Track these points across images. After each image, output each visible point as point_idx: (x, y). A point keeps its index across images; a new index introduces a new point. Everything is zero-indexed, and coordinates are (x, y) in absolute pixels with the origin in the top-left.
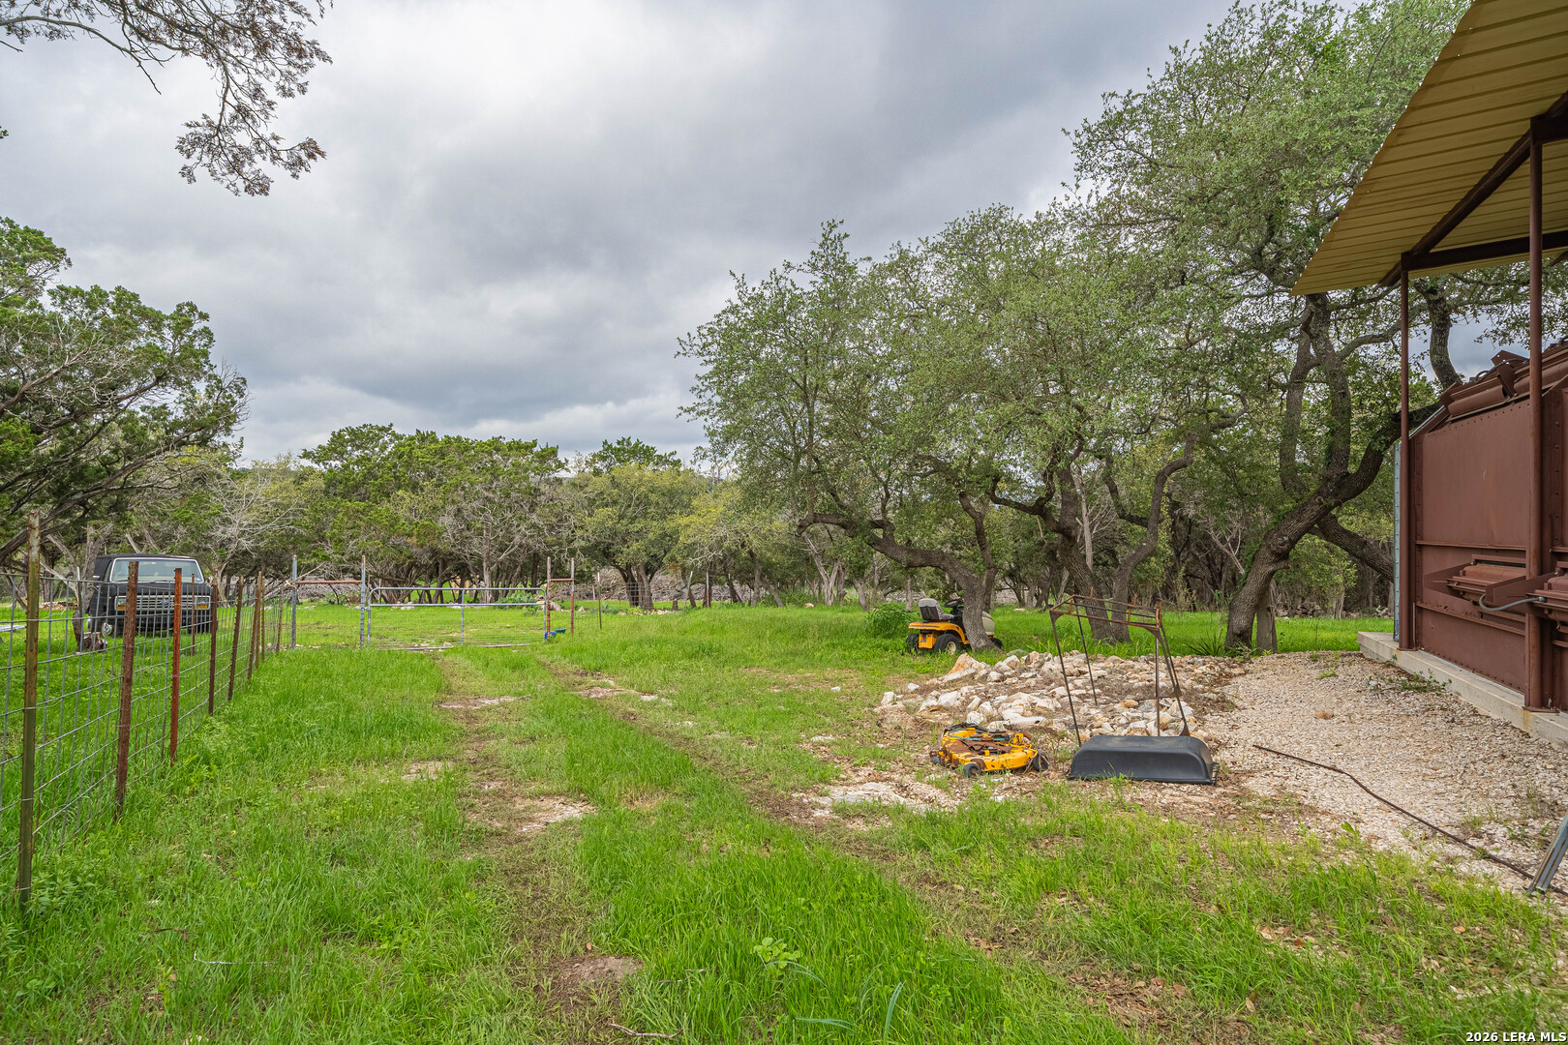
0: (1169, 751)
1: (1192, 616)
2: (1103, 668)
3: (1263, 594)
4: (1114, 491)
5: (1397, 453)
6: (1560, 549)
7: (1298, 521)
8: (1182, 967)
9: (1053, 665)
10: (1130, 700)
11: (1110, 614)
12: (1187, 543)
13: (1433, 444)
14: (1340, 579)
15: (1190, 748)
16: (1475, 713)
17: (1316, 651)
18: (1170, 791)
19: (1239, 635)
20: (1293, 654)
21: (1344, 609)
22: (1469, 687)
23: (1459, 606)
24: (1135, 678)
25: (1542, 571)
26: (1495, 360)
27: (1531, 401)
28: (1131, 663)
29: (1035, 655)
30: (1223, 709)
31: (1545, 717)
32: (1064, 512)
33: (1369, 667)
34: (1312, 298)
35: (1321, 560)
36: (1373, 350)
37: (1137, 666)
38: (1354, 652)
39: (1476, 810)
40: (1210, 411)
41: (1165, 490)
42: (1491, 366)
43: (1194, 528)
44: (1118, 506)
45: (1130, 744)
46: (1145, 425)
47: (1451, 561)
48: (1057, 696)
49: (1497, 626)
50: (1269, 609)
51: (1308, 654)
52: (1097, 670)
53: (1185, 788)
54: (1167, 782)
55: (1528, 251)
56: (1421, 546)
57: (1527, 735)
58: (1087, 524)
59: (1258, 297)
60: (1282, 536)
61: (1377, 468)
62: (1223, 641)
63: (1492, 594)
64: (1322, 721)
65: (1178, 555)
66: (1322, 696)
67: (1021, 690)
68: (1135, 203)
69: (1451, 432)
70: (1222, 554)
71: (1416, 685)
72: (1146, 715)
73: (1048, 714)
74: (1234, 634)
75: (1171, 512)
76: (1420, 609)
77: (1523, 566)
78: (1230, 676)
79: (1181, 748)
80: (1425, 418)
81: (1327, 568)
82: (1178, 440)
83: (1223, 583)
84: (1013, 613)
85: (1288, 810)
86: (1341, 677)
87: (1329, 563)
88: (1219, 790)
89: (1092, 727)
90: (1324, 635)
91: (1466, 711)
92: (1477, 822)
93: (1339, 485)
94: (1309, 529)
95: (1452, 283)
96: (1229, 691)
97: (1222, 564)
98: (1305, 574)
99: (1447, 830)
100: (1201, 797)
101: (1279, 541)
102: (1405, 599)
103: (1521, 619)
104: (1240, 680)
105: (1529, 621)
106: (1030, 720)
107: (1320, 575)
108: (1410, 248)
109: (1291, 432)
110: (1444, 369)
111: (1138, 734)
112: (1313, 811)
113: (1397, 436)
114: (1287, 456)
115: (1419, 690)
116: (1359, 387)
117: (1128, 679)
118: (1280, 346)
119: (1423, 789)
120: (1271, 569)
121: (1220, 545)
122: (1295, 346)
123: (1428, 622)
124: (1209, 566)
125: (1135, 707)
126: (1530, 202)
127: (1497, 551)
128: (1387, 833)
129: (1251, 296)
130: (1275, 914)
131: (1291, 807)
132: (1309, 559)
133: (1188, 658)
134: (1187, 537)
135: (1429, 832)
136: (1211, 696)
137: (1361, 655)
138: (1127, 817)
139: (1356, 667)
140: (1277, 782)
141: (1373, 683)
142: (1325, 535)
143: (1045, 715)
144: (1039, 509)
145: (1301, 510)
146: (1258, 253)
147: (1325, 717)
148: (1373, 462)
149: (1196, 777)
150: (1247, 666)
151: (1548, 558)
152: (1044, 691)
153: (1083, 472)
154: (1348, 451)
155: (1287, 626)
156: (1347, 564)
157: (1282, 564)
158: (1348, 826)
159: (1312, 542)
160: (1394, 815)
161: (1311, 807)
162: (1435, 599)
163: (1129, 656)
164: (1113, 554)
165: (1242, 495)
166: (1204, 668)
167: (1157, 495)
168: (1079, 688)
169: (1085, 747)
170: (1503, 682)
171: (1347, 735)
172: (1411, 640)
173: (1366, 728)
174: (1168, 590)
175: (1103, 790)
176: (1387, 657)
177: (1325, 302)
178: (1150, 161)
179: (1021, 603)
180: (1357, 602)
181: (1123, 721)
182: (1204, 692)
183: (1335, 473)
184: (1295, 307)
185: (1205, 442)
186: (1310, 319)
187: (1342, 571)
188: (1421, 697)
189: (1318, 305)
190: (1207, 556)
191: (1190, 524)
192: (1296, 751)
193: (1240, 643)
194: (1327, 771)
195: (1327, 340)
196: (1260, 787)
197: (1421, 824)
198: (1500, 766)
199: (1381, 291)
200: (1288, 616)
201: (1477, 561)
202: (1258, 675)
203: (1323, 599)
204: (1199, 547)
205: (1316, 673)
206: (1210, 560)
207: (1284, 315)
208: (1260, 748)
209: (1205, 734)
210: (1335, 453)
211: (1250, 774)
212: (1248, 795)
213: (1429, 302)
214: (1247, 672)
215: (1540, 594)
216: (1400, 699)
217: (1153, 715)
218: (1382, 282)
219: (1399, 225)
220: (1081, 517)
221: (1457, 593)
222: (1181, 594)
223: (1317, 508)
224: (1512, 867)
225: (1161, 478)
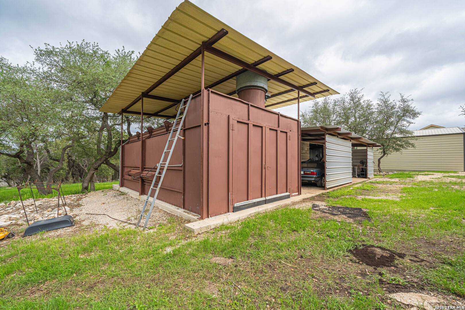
0: (60, 220)
1: (74, 184)
2: (41, 202)
3: (91, 178)
4: (48, 152)
5: (120, 148)
6: (145, 167)
7: (100, 161)
8: (56, 275)
9: (19, 204)
10: (50, 209)
11: (45, 187)
12: (73, 166)
13: (127, 147)
14: (110, 173)
15: (67, 218)
16: (132, 197)
17: (103, 189)
18: (60, 231)
19: (85, 188)
20: (98, 191)
21: (112, 180)
22: (131, 193)
23: (130, 178)
24: (52, 203)
25: (142, 171)
26: (136, 133)
27: (141, 142)
28: (51, 199)
29: (13, 202)
30: (78, 207)
31: (142, 196)
32: (28, 157)
33: (114, 191)
34: (104, 113)
35: (107, 170)
36: (117, 126)
37: (54, 200)
38: (111, 189)
39: (129, 216)
40: (79, 134)
41: (66, 152)
42: (136, 134)
43: (75, 162)
44: (50, 156)
45: (47, 221)
46: (59, 135)
47: (129, 169)
48: (21, 213)
49: (136, 181)
50: (93, 181)
51: (101, 190)
52: (38, 203)
53: (65, 229)
54: (59, 229)
55: (141, 114)
56: (124, 166)
57: (139, 200)
58: (38, 161)
59: (92, 109)
60: (96, 164)
61: (117, 151)
62: (81, 190)
63: (134, 175)
64: (103, 205)
65: (70, 169)
66: (103, 199)
67: (5, 214)
68: (57, 76)
69: (130, 145)
70: (83, 169)
71: (123, 194)
72: (55, 212)
73: (17, 219)
74: (84, 188)
75: (68, 158)
76: (124, 179)
77: (139, 170)
78: (81, 198)
79: (64, 219)
80: (126, 142)
81: (108, 171)
82: (70, 140)
83: (83, 176)
84: (5, 189)
85: (92, 227)
86: (108, 194)
87: (108, 170)
88: (74, 227)
89: (35, 219)
90: (107, 186)
91: (131, 197)
92: (130, 218)
93: (109, 154)
94: (103, 163)
95: (131, 117)
96: (80, 202)
97: (83, 171)
98: (103, 173)
99: (124, 221)
100: (69, 230)
101: (96, 166)
102: (121, 177)
103: (138, 179)
104: (84, 199)
105: (140, 179)
106: (9, 223)
107: (107, 173)
108: (123, 108)
109: (99, 142)
110: (129, 133)
111: (51, 218)
112: (98, 225)
113: (121, 145)
114: (98, 147)
115: (123, 195)
116: (114, 134)
117: (50, 204)
118: (98, 122)
119: (121, 214)
120: (94, 172)
121: (82, 167)
122: (101, 122)
123: (125, 181)
124: (79, 172)
125: (51, 211)
126: (141, 106)
127: (136, 167)
128: (113, 225)
129: (91, 109)
130: (85, 251)
131: (94, 225)
132: (104, 169)
133: (70, 195)
134: (72, 164)
135: (121, 222)
136: (75, 204)
137: (113, 189)
138: (44, 242)
139: (111, 192)
140: (90, 221)
141: (114, 195)
142: (107, 164)
143: (15, 220)
144: (17, 156)
145: (101, 159)
146: (92, 99)
147: (103, 204)
148: (116, 150)
149: (68, 225)
150: (86, 195)
151: (143, 168)
152: (16, 213)
153: (38, 146)
154: (111, 147)
155: (97, 184)
156: (112, 170)
157: (96, 171)
158: (105, 226)
159: (104, 166)
160: (115, 221)
161: (98, 224)
162: (127, 177)
163: (51, 197)
164: (49, 170)
165: (87, 154)
166: (74, 197)
167: (63, 154)
168: (31, 209)
169: (30, 226)
170: (136, 191)
171: (108, 207)
172: (122, 185)
173: (112, 204)
174: (67, 179)
175: (36, 237)
176: (118, 189)
177: (107, 115)
178: (62, 67)
179: (10, 186)
180: (114, 178)
181: (46, 215)
182: (74, 203)
183: (108, 151)
184: (101, 114)
185: (78, 141)
186: (104, 117)
187: (111, 172)
188: (123, 196)
189: (105, 115)
190: (79, 169)
191: (74, 161)
192: (96, 212)
193: (85, 190)
194: (102, 215)
195: (107, 123)
196: (86, 223)
197: (120, 221)
198: (134, 206)
199: (118, 115)
200: (99, 182)
201: (133, 169)
202: (89, 197)
203: (107, 178)
204: (76, 167)
205: (103, 194)
206: (80, 171)
207: (98, 115)
208: (87, 214)
209: (73, 214)
210: (109, 147)
211: (84, 220)
212: (82, 226)
213: (127, 120)
214: (86, 197)
215: (142, 175)
216: (119, 197)
217: (57, 212)
218: (118, 114)
219: (121, 103)
220: (36, 159)
221: (130, 175)
222: (71, 179)
223: (104, 158)
224: (134, 224)
225: (64, 149)
